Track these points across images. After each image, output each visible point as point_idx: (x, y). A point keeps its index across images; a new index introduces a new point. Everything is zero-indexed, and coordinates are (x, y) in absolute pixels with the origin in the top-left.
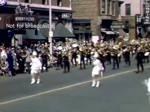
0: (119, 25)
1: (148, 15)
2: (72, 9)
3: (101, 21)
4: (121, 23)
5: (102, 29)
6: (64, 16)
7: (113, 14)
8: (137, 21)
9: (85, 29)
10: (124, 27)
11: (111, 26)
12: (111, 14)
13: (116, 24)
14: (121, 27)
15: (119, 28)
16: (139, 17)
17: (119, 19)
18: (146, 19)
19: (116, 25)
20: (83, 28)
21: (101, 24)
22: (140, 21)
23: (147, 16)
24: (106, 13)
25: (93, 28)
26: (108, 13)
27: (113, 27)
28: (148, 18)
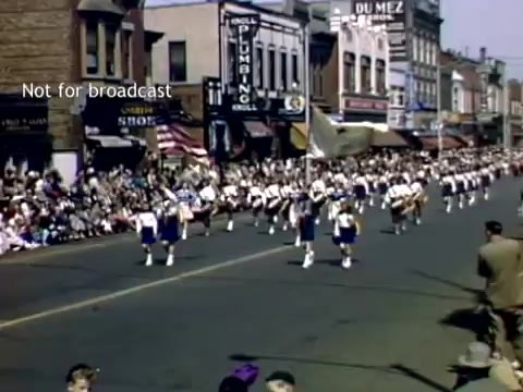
0: (146, 115)
1: (245, 80)
3: (84, 103)
5: (88, 130)
7: (126, 76)
8: (211, 102)
9: (28, 128)
11: (120, 119)
12: (118, 75)
13: (138, 110)
15: (146, 126)
16: (215, 88)
18: (239, 95)
19: (136, 116)
20: (21, 124)
21: (83, 109)
22: (220, 102)
24: (102, 73)
25: (57, 124)
26: (109, 72)
27: (127, 120)
28: (247, 90)
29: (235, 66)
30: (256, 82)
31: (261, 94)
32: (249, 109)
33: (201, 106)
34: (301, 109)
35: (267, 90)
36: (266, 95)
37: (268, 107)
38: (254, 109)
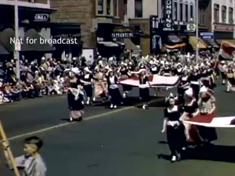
0: (124, 33)
1: (169, 17)
2: (51, 7)
3: (97, 27)
4: (128, 30)
5: (98, 39)
6: (39, 17)
7: (115, 14)
8: (153, 27)
10: (132, 36)
11: (112, 34)
12: (112, 14)
13: (121, 30)
14: (129, 35)
17: (126, 22)
21: (96, 30)
22: (157, 27)
23: (167, 18)
24: (105, 14)
25: (85, 36)
26: (108, 13)
27: (116, 35)
28: (170, 21)
29: (164, 11)
30: (174, 18)
31: (176, 23)
32: (171, 30)
33: (149, 28)
34: (194, 30)
35: (179, 22)
36: (179, 24)
37: (179, 29)
38: (173, 30)
